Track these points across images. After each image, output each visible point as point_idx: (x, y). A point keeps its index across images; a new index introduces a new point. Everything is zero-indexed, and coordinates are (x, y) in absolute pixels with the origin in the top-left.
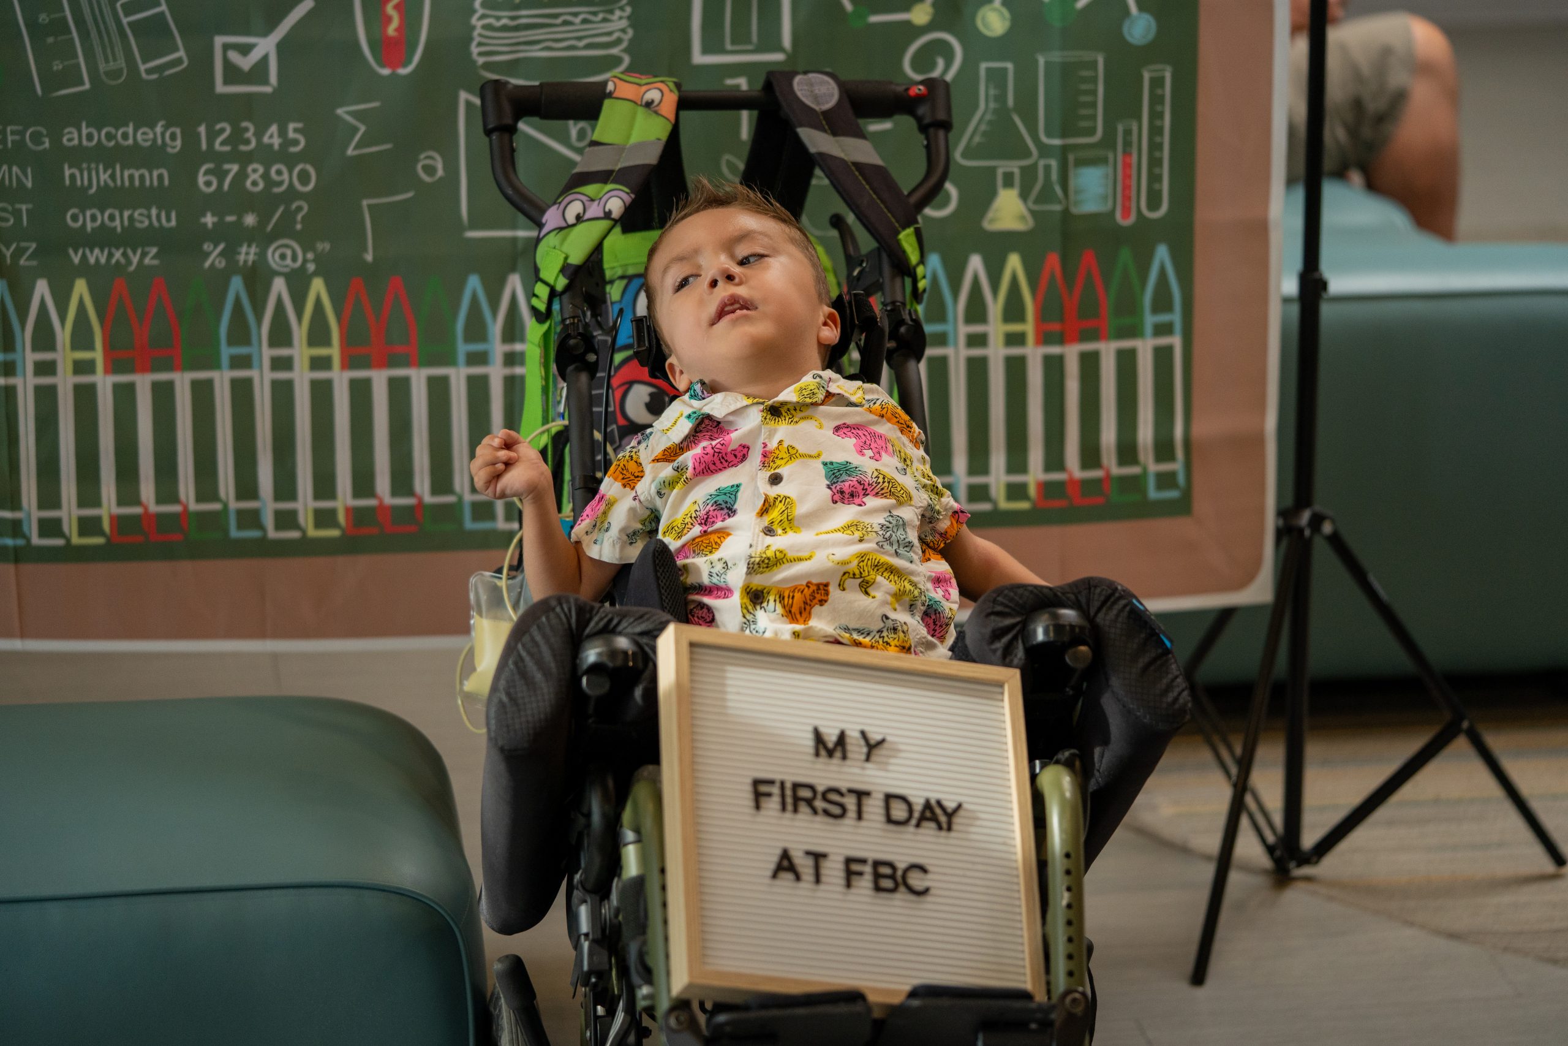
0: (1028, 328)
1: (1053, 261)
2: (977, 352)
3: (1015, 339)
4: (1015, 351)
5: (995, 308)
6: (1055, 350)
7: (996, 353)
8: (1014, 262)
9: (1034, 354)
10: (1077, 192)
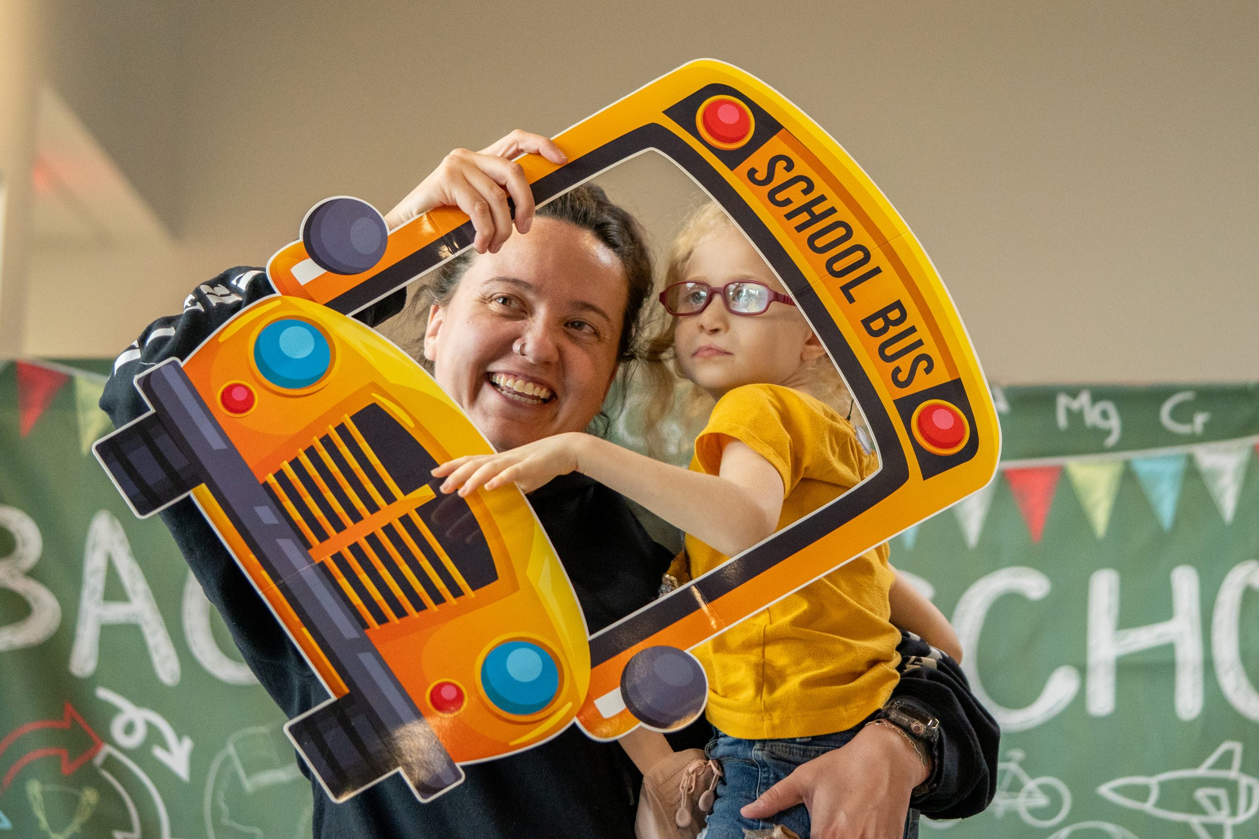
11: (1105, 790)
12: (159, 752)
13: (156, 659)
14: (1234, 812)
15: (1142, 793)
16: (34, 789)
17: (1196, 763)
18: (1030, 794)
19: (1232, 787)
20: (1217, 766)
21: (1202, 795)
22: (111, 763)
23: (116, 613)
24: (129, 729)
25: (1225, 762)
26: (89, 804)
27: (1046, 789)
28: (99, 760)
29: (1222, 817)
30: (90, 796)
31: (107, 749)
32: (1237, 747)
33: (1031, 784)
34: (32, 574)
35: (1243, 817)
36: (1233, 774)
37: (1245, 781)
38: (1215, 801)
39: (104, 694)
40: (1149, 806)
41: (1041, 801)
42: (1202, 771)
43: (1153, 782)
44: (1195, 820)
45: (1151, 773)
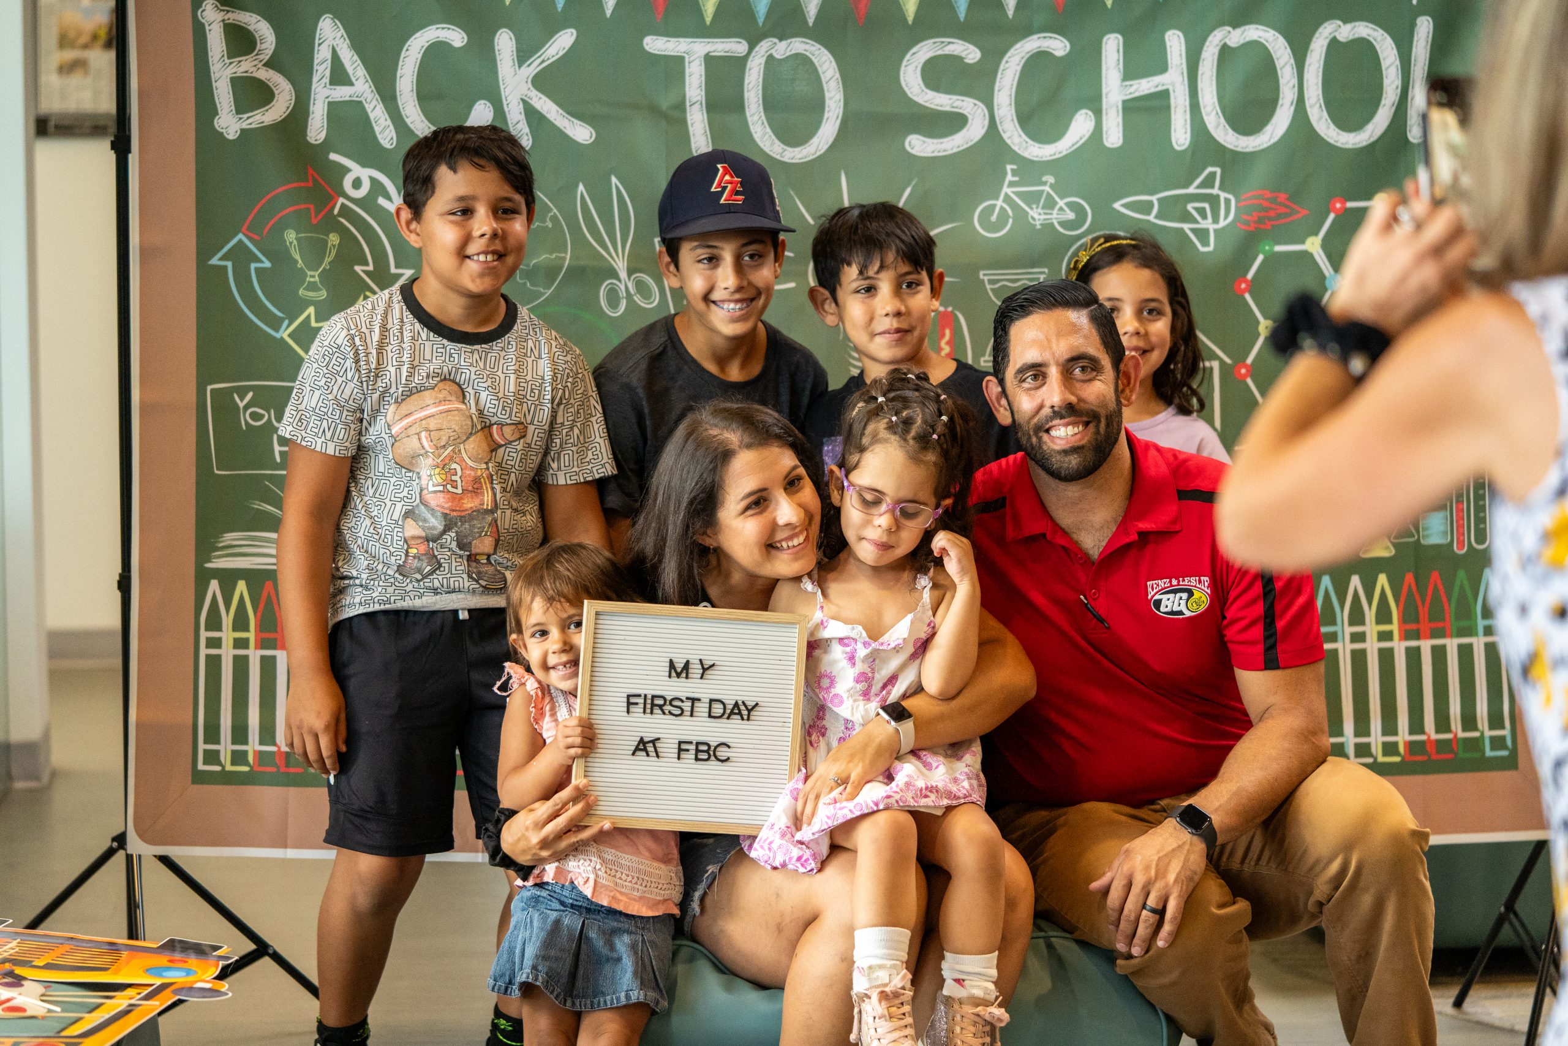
0: (1394, 627)
1: (1409, 578)
2: (1358, 646)
3: (1385, 636)
4: (1386, 645)
5: (1370, 614)
6: (1413, 643)
7: (1372, 646)
8: (1382, 580)
9: (1399, 647)
10: (1424, 529)
11: (1117, 205)
12: (382, 201)
13: (377, 129)
14: (1216, 220)
15: (1146, 207)
16: (291, 236)
17: (1186, 185)
18: (1061, 209)
19: (1214, 201)
20: (1202, 185)
21: (1190, 207)
22: (345, 211)
23: (342, 93)
24: (357, 183)
25: (1209, 182)
26: (334, 246)
27: (1072, 206)
28: (336, 211)
29: (1207, 224)
30: (334, 239)
31: (341, 200)
32: (1218, 170)
33: (1061, 203)
34: (269, 64)
35: (1222, 223)
36: (1215, 191)
37: (1223, 195)
38: (1202, 212)
39: (334, 157)
40: (1151, 218)
41: (1071, 216)
42: (1192, 190)
43: (1154, 199)
44: (1186, 227)
45: (1152, 193)
